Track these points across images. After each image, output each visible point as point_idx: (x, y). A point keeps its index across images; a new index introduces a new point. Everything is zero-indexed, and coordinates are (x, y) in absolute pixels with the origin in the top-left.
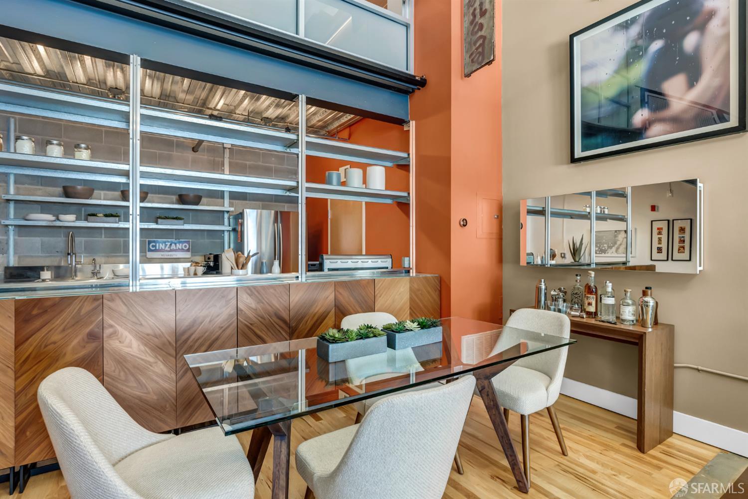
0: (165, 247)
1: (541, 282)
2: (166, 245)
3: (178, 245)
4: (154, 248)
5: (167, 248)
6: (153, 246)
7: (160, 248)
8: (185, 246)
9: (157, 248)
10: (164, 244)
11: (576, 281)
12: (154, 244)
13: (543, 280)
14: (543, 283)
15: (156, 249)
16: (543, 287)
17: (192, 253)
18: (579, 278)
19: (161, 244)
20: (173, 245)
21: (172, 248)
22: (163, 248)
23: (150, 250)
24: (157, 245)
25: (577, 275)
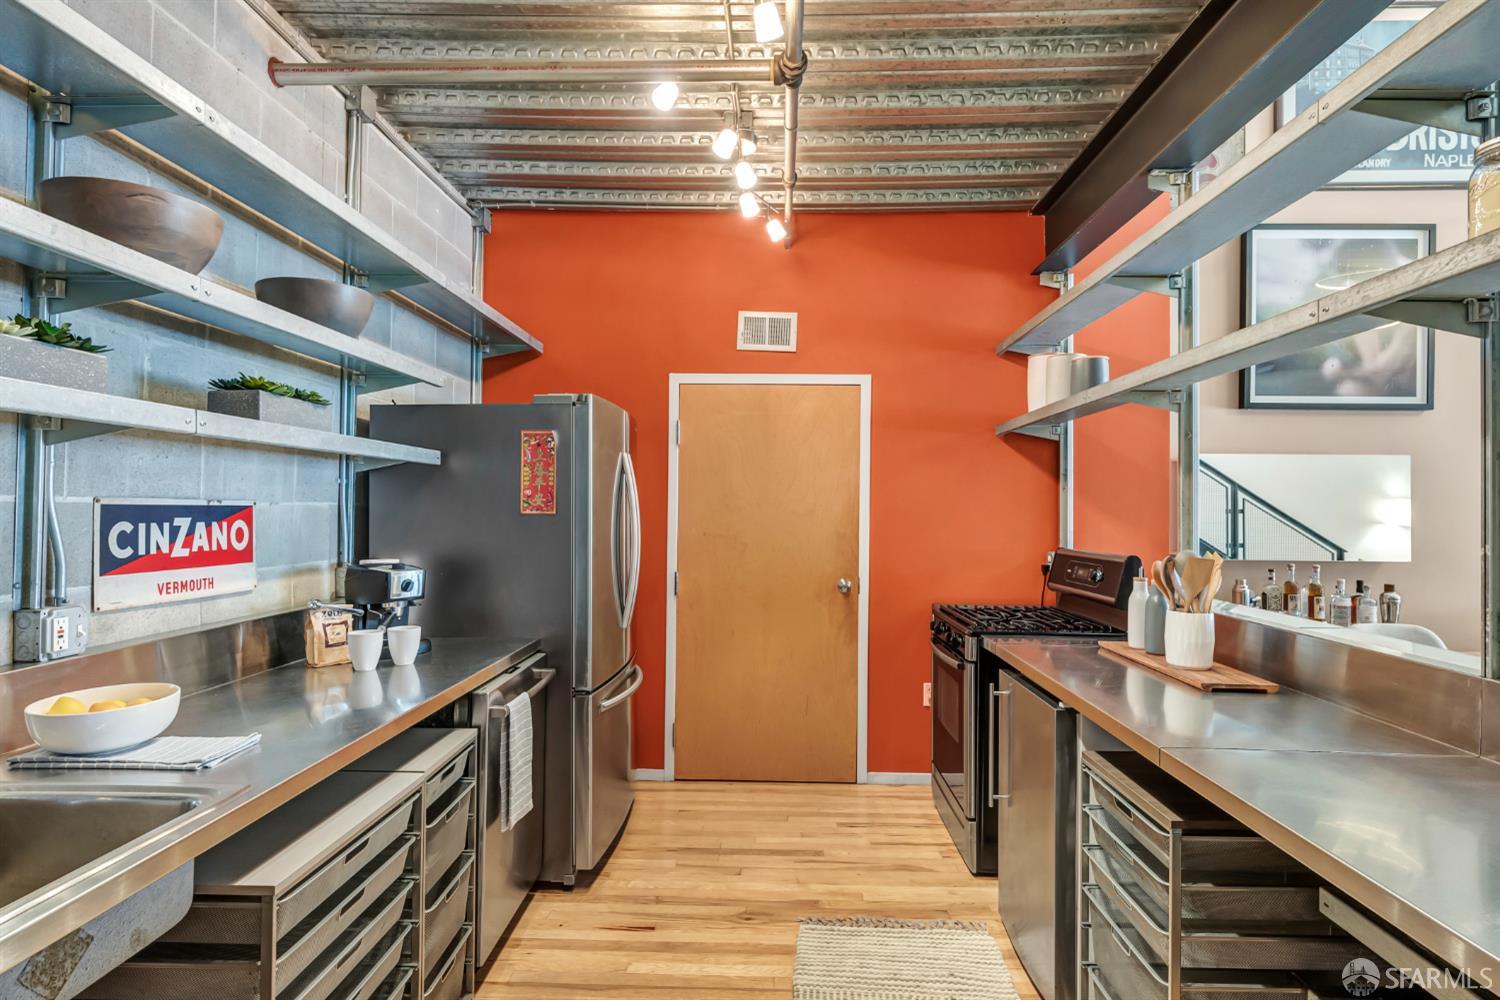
0: (172, 542)
1: (1242, 583)
2: (174, 532)
3: (215, 525)
4: (128, 552)
5: (180, 552)
6: (125, 540)
7: (153, 551)
8: (240, 535)
9: (142, 551)
10: (166, 526)
11: (1271, 579)
12: (127, 527)
13: (1245, 581)
14: (1245, 585)
15: (135, 556)
16: (1246, 590)
17: (259, 566)
18: (1274, 574)
19: (154, 526)
20: (201, 527)
21: (195, 549)
22: (165, 550)
23: (110, 565)
24: (142, 527)
25: (1271, 571)
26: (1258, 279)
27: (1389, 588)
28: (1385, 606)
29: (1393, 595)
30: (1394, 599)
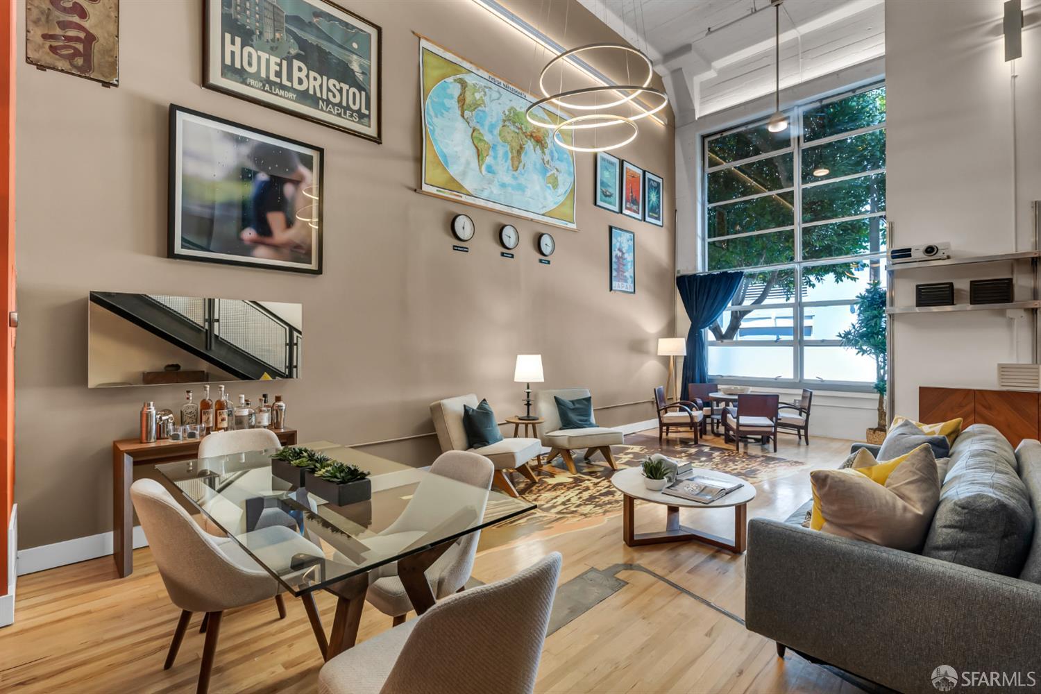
11: (188, 398)
13: (152, 403)
14: (151, 407)
16: (153, 411)
18: (191, 394)
25: (188, 392)
26: (185, 153)
27: (278, 399)
28: (275, 412)
29: (281, 403)
30: (281, 406)
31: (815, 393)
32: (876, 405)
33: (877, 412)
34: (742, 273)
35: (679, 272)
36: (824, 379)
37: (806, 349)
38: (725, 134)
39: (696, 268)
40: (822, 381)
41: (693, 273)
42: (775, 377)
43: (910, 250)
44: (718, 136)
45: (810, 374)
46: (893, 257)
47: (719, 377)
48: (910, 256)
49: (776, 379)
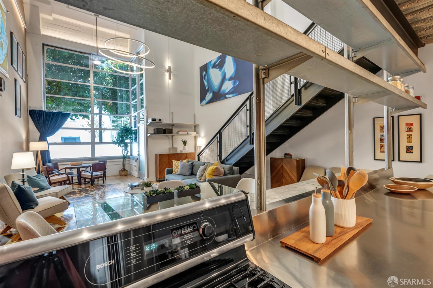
31: (108, 161)
32: (122, 163)
33: (122, 165)
34: (70, 114)
35: (30, 107)
36: (103, 156)
37: (96, 145)
38: (56, 49)
39: (41, 107)
40: (102, 157)
41: (41, 109)
42: (83, 157)
43: (156, 119)
44: (53, 48)
45: (97, 155)
46: (152, 120)
47: (55, 160)
48: (156, 121)
49: (84, 158)
